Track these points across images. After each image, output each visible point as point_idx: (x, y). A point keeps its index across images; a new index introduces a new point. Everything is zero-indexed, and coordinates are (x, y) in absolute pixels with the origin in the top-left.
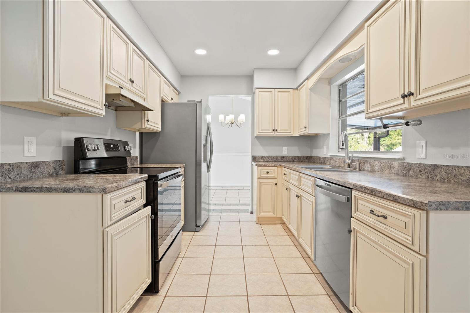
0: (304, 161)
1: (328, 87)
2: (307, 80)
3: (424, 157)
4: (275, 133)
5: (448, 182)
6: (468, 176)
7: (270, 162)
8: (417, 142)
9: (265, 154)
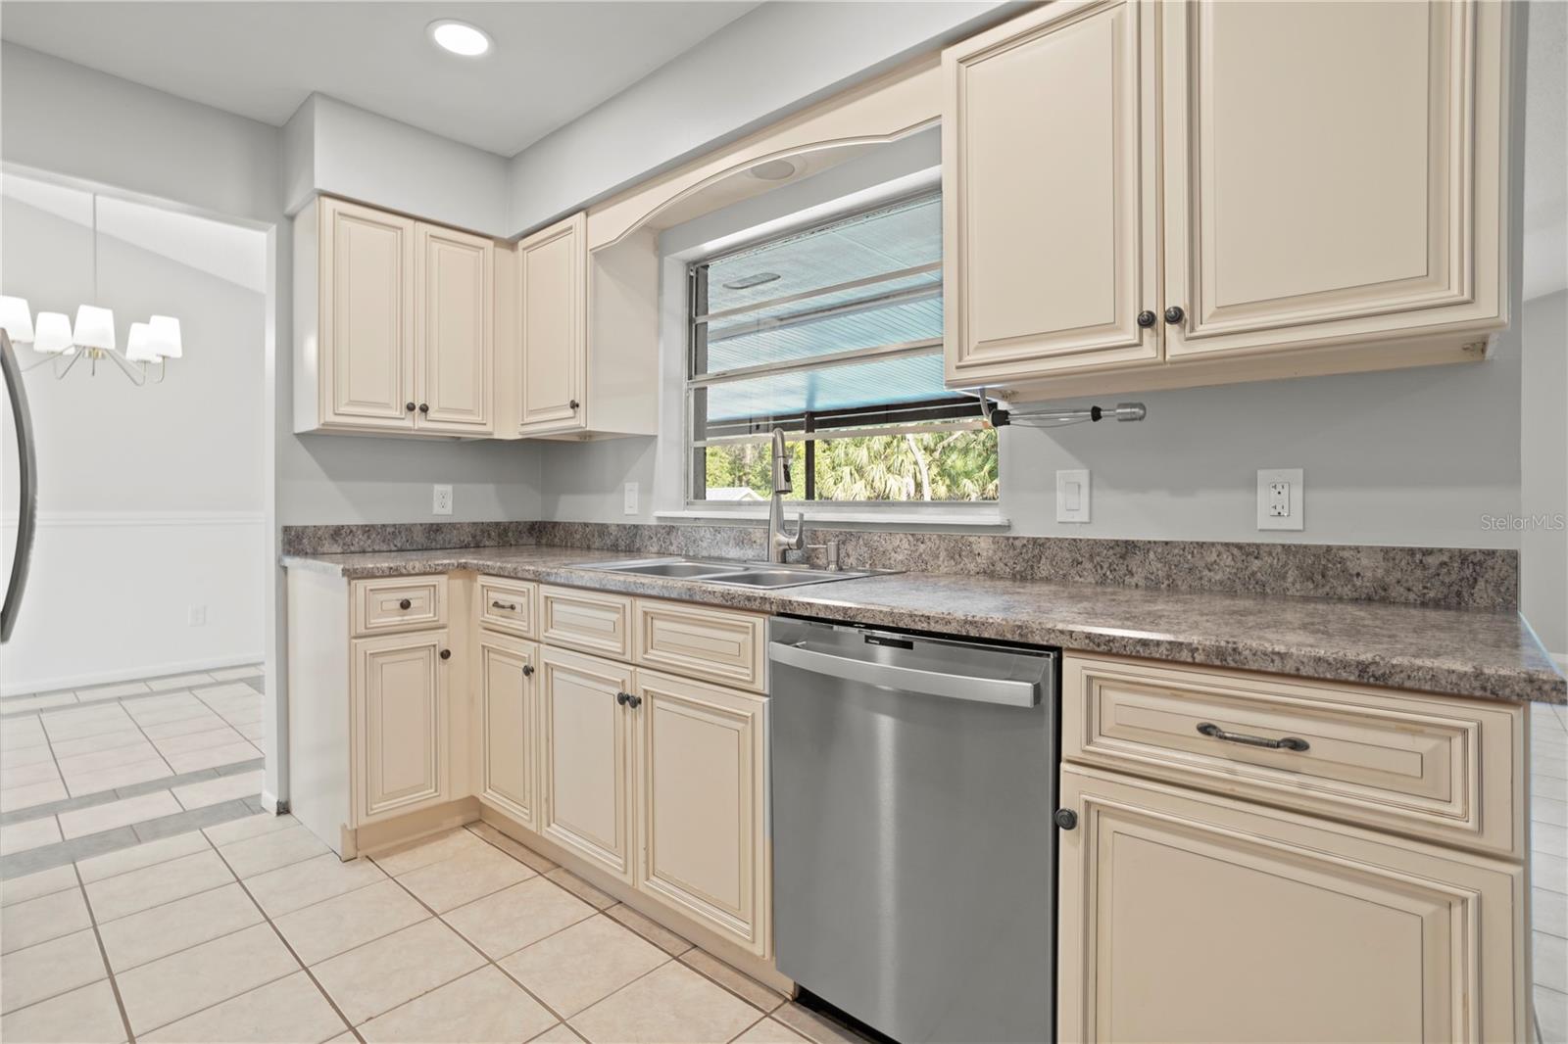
0: (521, 542)
1: (653, 261)
2: (581, 215)
3: (1086, 519)
4: (416, 423)
5: (1168, 591)
6: (1228, 570)
7: (374, 551)
8: (1058, 472)
9: (352, 518)
